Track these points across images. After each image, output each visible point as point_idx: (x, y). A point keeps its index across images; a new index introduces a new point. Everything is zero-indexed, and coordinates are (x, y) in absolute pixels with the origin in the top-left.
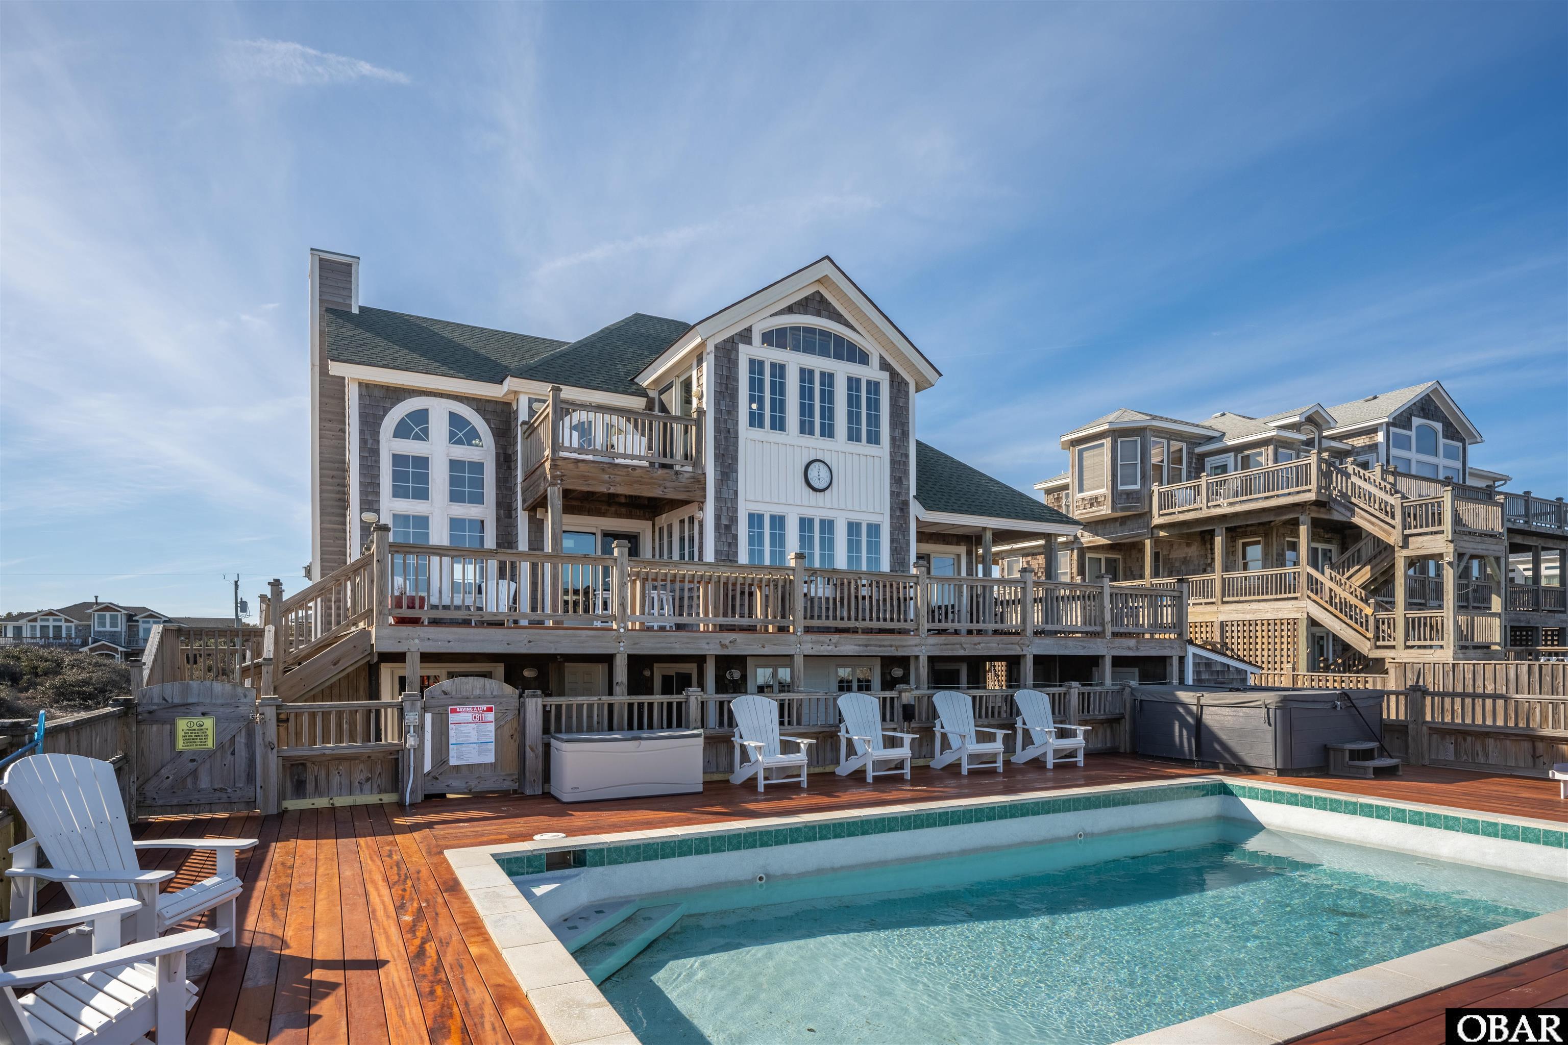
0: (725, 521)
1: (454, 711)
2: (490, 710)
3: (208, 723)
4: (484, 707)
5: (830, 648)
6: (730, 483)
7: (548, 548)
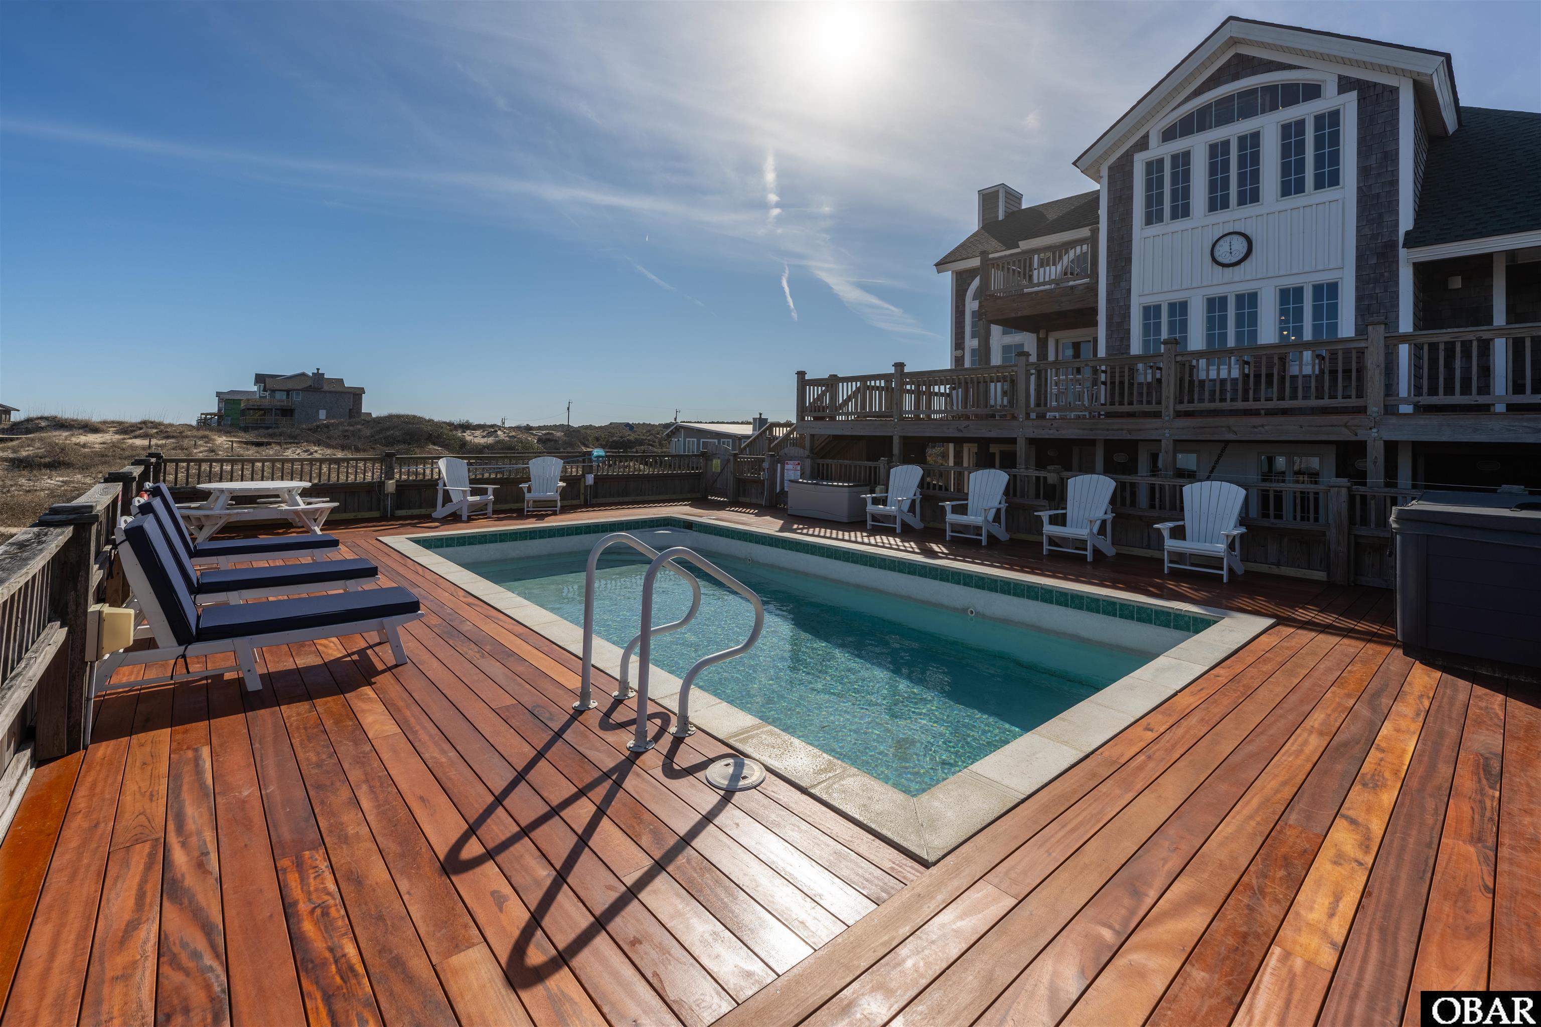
0: (1117, 319)
1: (787, 464)
2: (799, 464)
3: (719, 461)
4: (797, 462)
5: (1051, 432)
6: (1123, 284)
7: (1051, 357)
